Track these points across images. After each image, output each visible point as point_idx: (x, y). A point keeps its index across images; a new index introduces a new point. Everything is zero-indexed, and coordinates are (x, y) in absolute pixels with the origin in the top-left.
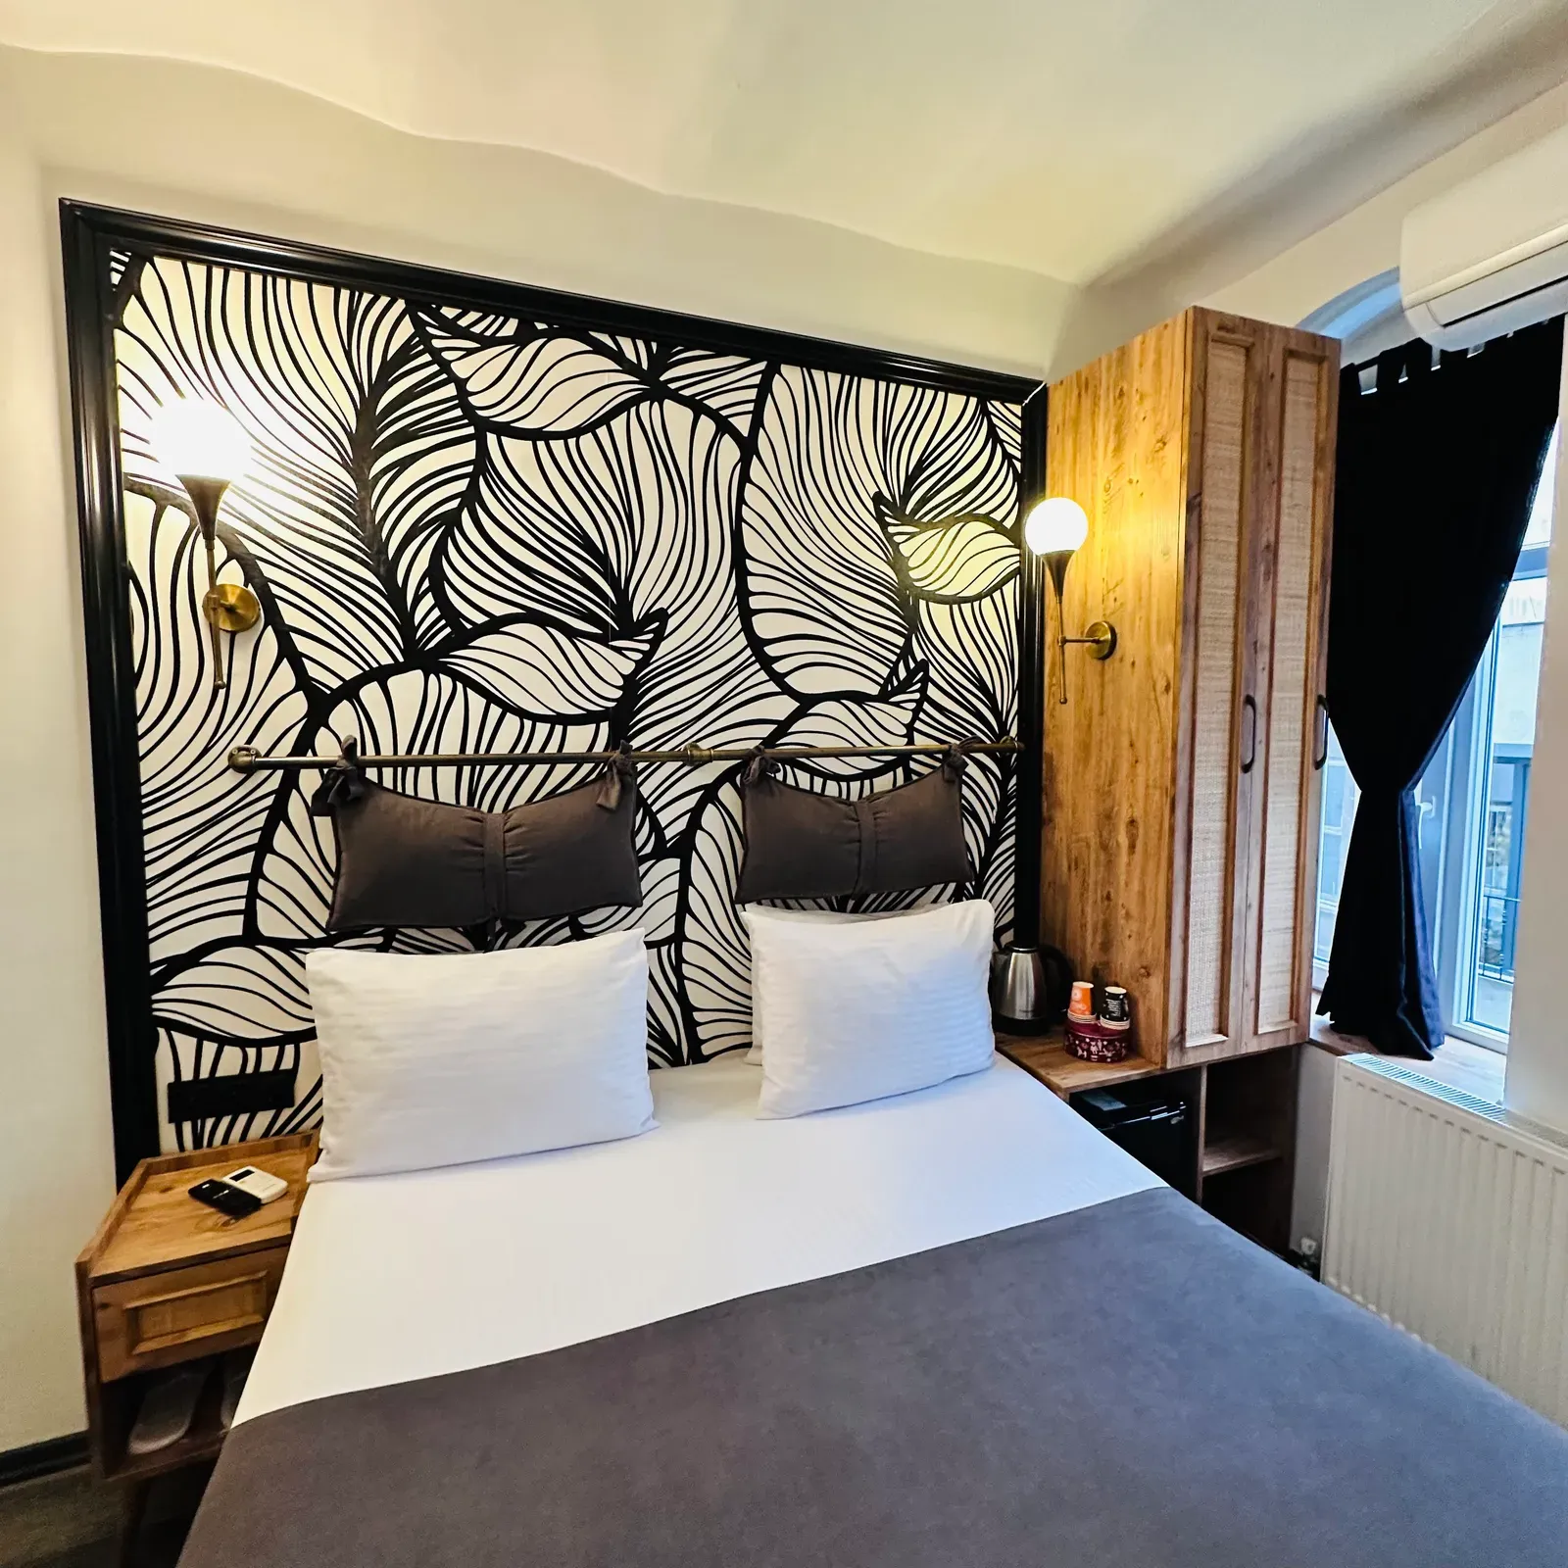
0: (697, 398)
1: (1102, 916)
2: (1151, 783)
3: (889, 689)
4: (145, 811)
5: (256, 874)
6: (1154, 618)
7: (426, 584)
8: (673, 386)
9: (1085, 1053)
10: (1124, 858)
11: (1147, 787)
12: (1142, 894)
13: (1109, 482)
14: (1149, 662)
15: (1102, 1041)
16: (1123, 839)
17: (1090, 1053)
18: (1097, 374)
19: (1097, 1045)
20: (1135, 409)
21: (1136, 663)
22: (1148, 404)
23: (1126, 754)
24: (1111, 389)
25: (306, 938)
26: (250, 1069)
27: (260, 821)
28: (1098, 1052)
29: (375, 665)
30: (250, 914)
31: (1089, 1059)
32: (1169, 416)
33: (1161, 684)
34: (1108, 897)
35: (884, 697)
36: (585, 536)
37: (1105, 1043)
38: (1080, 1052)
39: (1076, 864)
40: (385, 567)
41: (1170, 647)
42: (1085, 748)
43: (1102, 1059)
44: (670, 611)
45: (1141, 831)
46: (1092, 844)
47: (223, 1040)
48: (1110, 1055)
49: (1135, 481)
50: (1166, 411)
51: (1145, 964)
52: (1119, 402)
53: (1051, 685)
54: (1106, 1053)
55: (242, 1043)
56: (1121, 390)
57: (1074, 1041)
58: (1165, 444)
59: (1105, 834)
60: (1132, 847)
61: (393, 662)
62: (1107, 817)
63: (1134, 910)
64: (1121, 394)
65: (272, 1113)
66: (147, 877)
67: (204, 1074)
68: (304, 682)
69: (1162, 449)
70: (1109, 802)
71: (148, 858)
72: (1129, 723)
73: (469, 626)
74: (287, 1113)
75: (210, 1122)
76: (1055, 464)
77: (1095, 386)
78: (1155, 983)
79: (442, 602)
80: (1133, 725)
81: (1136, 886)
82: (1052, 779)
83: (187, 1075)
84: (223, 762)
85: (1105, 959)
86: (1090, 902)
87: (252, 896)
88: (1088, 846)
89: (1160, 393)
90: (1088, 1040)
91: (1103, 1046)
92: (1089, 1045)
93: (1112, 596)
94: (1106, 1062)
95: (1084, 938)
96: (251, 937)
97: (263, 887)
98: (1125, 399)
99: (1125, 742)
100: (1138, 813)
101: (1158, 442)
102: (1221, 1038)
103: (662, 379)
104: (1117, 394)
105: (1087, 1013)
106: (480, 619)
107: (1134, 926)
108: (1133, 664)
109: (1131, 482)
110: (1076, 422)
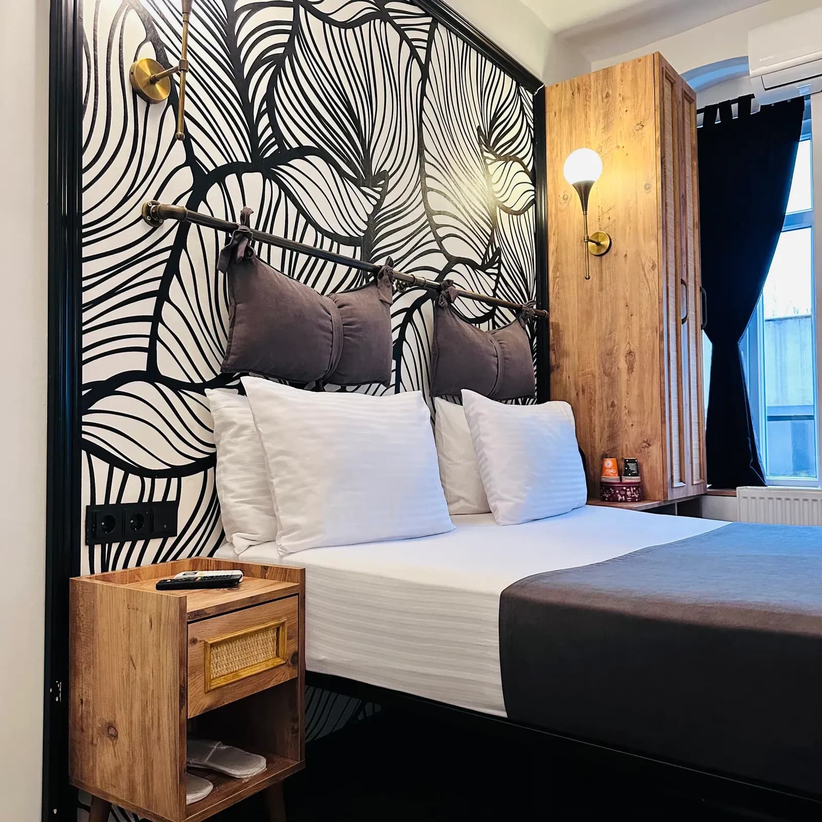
0: (402, 28)
1: (607, 419)
2: (644, 326)
3: (486, 263)
4: (84, 240)
5: (156, 319)
6: (640, 226)
7: (264, 106)
8: (391, 14)
9: (623, 497)
10: (624, 376)
11: (641, 329)
12: (641, 396)
13: (601, 147)
14: (638, 254)
15: (633, 488)
16: (623, 365)
17: (626, 496)
18: (587, 83)
19: (630, 490)
20: (618, 105)
21: (628, 256)
22: (629, 103)
23: (622, 310)
24: (599, 93)
25: (189, 382)
26: (145, 500)
27: (160, 271)
28: (631, 495)
29: (235, 160)
30: (151, 352)
31: (626, 501)
32: (646, 109)
33: (648, 265)
34: (613, 405)
35: (483, 268)
36: (349, 103)
37: (635, 488)
38: (620, 498)
39: (583, 391)
40: (242, 84)
41: (654, 243)
42: (588, 315)
43: (633, 500)
44: (390, 174)
45: (637, 358)
46: (597, 374)
47: (130, 468)
48: (637, 496)
49: (621, 147)
50: (643, 107)
51: (645, 440)
52: (606, 100)
53: (555, 278)
54: (635, 495)
55: (142, 472)
56: (608, 93)
57: (615, 492)
58: (643, 126)
59: (607, 366)
60: (630, 369)
61: (245, 161)
62: (609, 355)
63: (634, 406)
64: (607, 96)
65: (160, 541)
66: (84, 302)
67: (113, 500)
68: (191, 161)
69: (641, 129)
70: (609, 345)
71: (85, 284)
72: (624, 293)
73: (288, 148)
74: (171, 541)
75: (115, 546)
76: (554, 135)
77: (586, 90)
78: (655, 450)
79: (273, 123)
80: (628, 295)
81: (635, 392)
82: (559, 339)
83: (100, 500)
84: (137, 213)
85: (612, 446)
86: (597, 413)
87: (154, 337)
88: (593, 376)
89: (638, 98)
90: (624, 488)
91: (634, 491)
92: (626, 491)
93: (606, 216)
94: (636, 501)
95: (592, 437)
96: (152, 375)
97: (161, 331)
98: (610, 99)
99: (621, 304)
100: (634, 346)
101: (638, 125)
102: (682, 484)
103: (386, 6)
104: (604, 96)
105: (617, 475)
106: (295, 145)
107: (635, 418)
108: (626, 255)
109: (618, 147)
110: (571, 110)
